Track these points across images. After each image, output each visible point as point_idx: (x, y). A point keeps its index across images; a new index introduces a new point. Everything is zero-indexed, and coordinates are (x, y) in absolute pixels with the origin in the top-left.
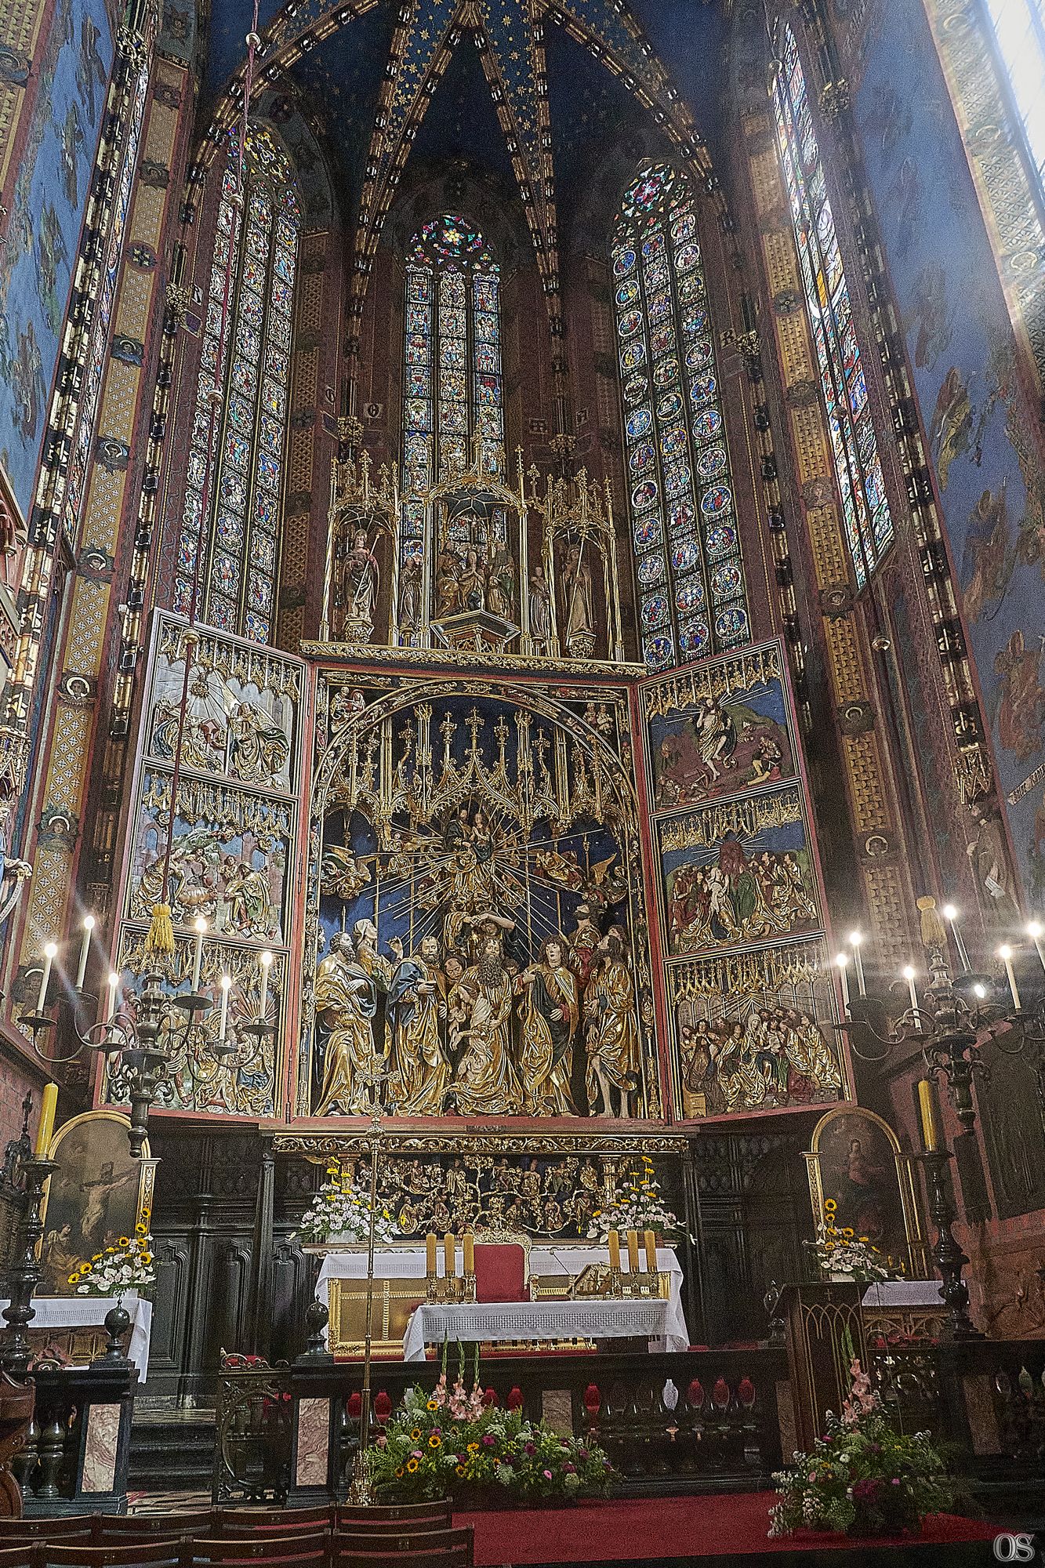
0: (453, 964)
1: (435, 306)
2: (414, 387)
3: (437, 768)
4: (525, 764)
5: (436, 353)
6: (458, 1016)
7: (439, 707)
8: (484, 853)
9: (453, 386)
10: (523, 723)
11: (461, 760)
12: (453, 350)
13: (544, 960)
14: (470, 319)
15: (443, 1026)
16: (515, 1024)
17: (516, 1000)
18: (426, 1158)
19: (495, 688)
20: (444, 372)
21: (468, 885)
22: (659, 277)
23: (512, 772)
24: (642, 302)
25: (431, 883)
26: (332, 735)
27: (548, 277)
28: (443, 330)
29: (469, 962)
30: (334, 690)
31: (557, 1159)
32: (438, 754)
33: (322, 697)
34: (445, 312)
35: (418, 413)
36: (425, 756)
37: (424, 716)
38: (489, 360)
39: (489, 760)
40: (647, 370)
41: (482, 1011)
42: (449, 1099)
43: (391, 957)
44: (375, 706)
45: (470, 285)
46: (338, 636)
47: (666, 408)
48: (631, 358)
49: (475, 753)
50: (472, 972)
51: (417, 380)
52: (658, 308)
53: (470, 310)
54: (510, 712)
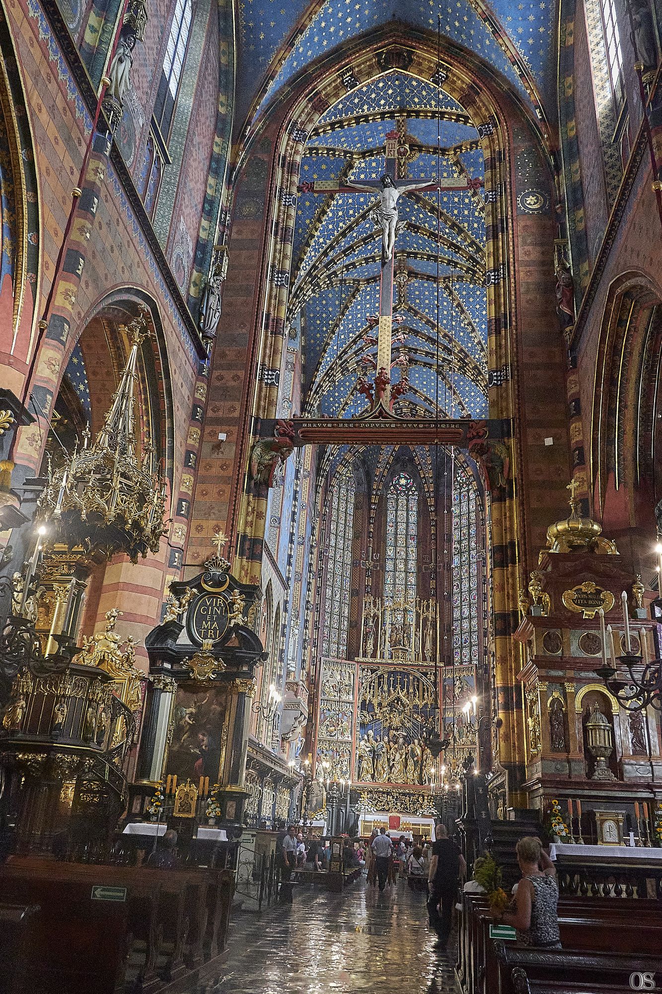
0: (391, 743)
1: (396, 511)
2: (389, 542)
3: (389, 690)
4: (411, 690)
5: (396, 529)
6: (392, 757)
7: (390, 673)
8: (400, 713)
9: (401, 541)
10: (411, 678)
11: (395, 688)
12: (402, 527)
13: (414, 743)
14: (407, 514)
15: (388, 759)
16: (406, 759)
17: (406, 754)
18: (384, 793)
19: (404, 669)
20: (399, 536)
21: (396, 722)
22: (465, 509)
23: (408, 691)
24: (460, 516)
25: (387, 720)
26: (362, 683)
27: (431, 506)
28: (399, 520)
29: (395, 743)
30: (364, 670)
31: (414, 795)
32: (389, 687)
33: (360, 672)
34: (399, 513)
35: (390, 552)
36: (386, 688)
37: (386, 676)
38: (413, 530)
39: (402, 689)
40: (460, 542)
41: (398, 756)
42: (389, 778)
43: (376, 741)
44: (374, 675)
45: (408, 501)
46: (365, 656)
47: (464, 559)
48: (456, 536)
49: (399, 686)
50: (396, 746)
51: (390, 540)
52: (464, 522)
53: (407, 511)
54: (408, 674)
